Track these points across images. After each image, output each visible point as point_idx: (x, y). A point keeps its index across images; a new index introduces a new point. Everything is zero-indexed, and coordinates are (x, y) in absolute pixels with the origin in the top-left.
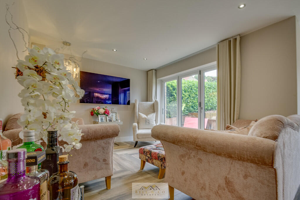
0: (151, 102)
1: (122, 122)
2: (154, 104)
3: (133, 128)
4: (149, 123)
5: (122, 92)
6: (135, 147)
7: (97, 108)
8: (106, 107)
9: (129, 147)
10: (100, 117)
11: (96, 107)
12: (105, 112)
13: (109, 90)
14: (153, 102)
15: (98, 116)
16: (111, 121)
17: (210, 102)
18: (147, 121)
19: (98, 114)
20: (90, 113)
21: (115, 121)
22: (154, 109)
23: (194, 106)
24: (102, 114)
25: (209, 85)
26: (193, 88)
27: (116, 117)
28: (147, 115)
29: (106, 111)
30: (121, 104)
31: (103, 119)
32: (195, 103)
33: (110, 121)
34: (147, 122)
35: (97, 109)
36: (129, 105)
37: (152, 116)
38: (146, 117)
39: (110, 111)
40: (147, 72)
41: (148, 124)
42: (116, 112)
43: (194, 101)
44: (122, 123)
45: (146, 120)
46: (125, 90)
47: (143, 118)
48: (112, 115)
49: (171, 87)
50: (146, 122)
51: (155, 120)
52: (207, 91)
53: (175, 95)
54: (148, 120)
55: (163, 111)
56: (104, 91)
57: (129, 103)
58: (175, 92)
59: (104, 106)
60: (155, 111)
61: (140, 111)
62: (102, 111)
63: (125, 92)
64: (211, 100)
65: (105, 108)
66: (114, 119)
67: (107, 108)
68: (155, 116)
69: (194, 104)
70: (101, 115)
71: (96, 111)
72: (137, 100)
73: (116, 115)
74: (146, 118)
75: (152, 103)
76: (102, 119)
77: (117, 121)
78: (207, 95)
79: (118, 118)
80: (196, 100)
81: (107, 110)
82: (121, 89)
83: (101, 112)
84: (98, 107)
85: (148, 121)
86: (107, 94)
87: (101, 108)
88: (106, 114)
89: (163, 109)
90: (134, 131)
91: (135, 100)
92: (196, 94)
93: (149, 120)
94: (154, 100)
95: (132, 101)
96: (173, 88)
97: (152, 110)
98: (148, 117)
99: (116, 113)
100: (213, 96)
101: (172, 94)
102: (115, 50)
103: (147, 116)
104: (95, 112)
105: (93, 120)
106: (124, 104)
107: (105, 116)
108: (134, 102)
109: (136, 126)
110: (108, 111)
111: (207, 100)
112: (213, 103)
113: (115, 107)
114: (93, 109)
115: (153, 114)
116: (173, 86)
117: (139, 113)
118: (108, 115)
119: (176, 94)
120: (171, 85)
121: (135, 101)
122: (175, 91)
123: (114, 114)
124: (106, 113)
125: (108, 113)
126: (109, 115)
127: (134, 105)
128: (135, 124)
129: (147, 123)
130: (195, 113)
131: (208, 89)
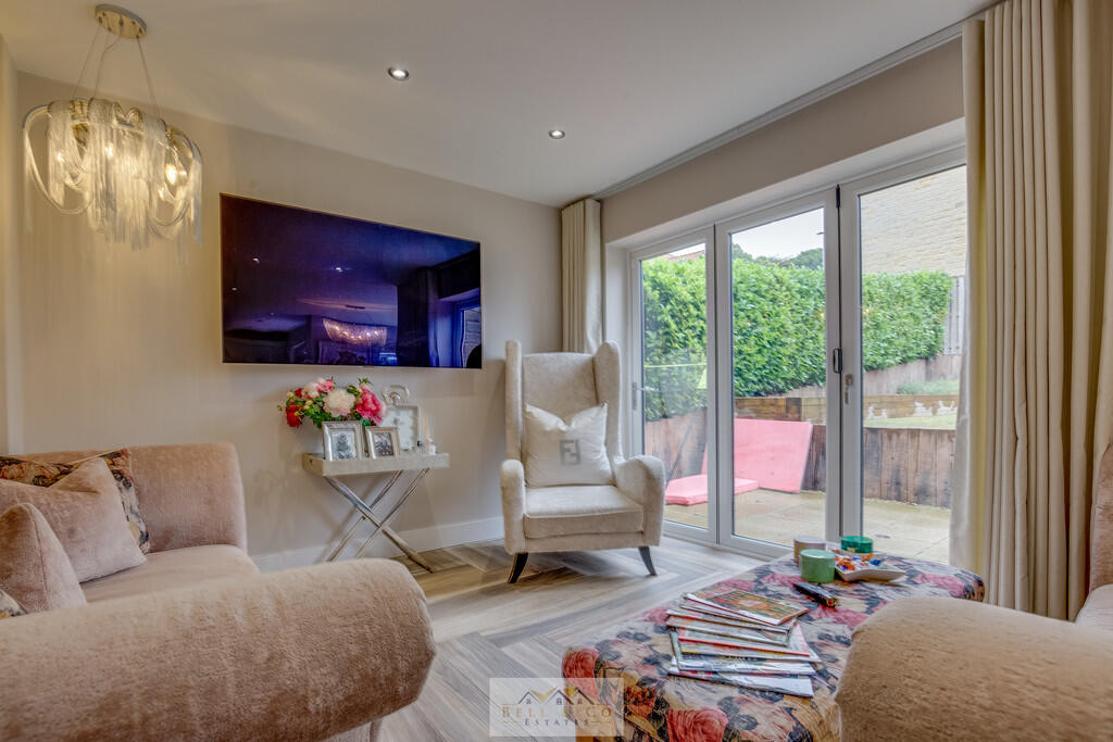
0: (581, 351)
1: (447, 454)
2: (593, 361)
3: (503, 489)
4: (577, 455)
5: (444, 315)
6: (513, 580)
7: (315, 385)
8: (365, 381)
9: (486, 579)
10: (331, 435)
11: (312, 380)
12: (356, 406)
13: (386, 308)
14: (590, 352)
15: (320, 426)
16: (392, 454)
17: (805, 352)
18: (566, 446)
19: (323, 417)
20: (284, 413)
21: (410, 447)
22: (595, 385)
23: (743, 368)
24: (344, 419)
25: (800, 282)
26: (740, 294)
27: (415, 428)
28: (566, 419)
29: (365, 401)
30: (438, 366)
31: (350, 442)
32: (748, 358)
33: (386, 450)
34: (568, 450)
35: (314, 394)
36: (479, 366)
37: (590, 423)
38: (563, 427)
39: (383, 403)
40: (559, 214)
41: (574, 459)
42: (413, 403)
43: (745, 348)
44: (443, 462)
45: (563, 442)
46: (453, 304)
47: (551, 432)
48: (395, 421)
49: (654, 289)
50: (563, 451)
51: (603, 438)
52: (795, 307)
53: (671, 322)
54: (572, 442)
55: (634, 392)
56: (366, 313)
57: (475, 360)
58: (671, 310)
59: (354, 375)
60: (603, 394)
61: (528, 395)
62: (340, 401)
63: (454, 313)
64: (810, 344)
65: (357, 386)
66: (404, 439)
67: (366, 387)
68: (605, 420)
69: (744, 359)
70: (335, 425)
71: (310, 402)
72: (516, 345)
73: (415, 419)
74: (562, 432)
75: (586, 356)
76: (341, 446)
77: (418, 450)
78: (794, 323)
79: (426, 435)
80: (753, 343)
81: (369, 397)
82: (441, 297)
83: (337, 410)
84: (322, 381)
85: (571, 446)
86: (378, 326)
87: (335, 388)
88: (365, 417)
89: (634, 386)
90: (509, 499)
91: (507, 343)
92: (752, 317)
93: (577, 443)
94: (593, 344)
95: (492, 351)
96: (660, 294)
97: (587, 393)
98: (573, 426)
99: (415, 409)
100: (817, 327)
101: (659, 318)
102: (399, 73)
103: (567, 422)
104: (307, 407)
105: (298, 450)
106: (454, 364)
107: (357, 426)
108: (501, 355)
109: (515, 479)
110: (374, 402)
111: (796, 344)
112: (817, 356)
113: (412, 381)
114: (298, 393)
115: (595, 410)
116: (660, 285)
117: (529, 408)
118: (373, 424)
119: (673, 316)
120: (653, 280)
121: (507, 350)
122: (669, 307)
123: (406, 418)
124: (364, 412)
125: (375, 413)
126: (380, 419)
127: (503, 369)
128: (512, 466)
129: (567, 454)
130: (748, 397)
131: (798, 296)
